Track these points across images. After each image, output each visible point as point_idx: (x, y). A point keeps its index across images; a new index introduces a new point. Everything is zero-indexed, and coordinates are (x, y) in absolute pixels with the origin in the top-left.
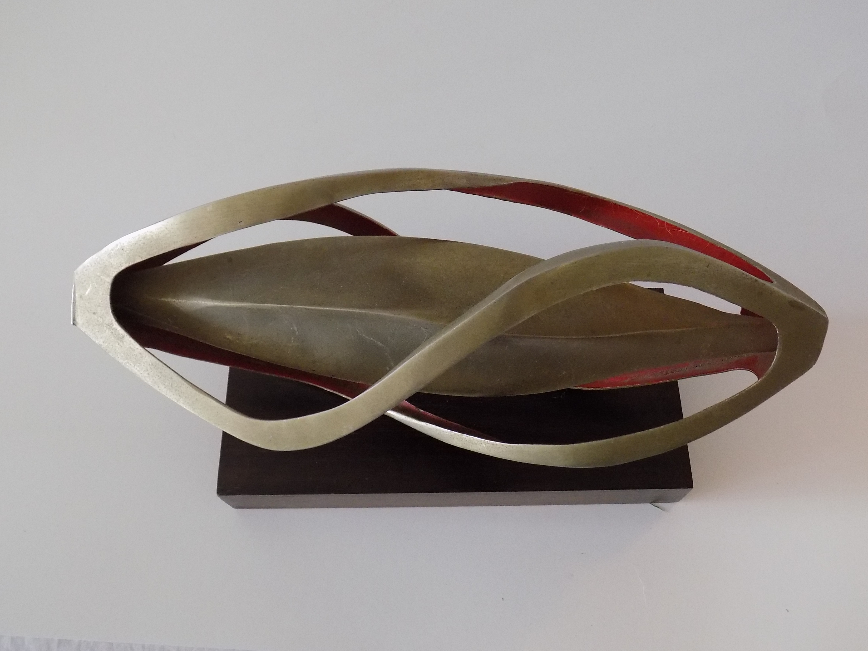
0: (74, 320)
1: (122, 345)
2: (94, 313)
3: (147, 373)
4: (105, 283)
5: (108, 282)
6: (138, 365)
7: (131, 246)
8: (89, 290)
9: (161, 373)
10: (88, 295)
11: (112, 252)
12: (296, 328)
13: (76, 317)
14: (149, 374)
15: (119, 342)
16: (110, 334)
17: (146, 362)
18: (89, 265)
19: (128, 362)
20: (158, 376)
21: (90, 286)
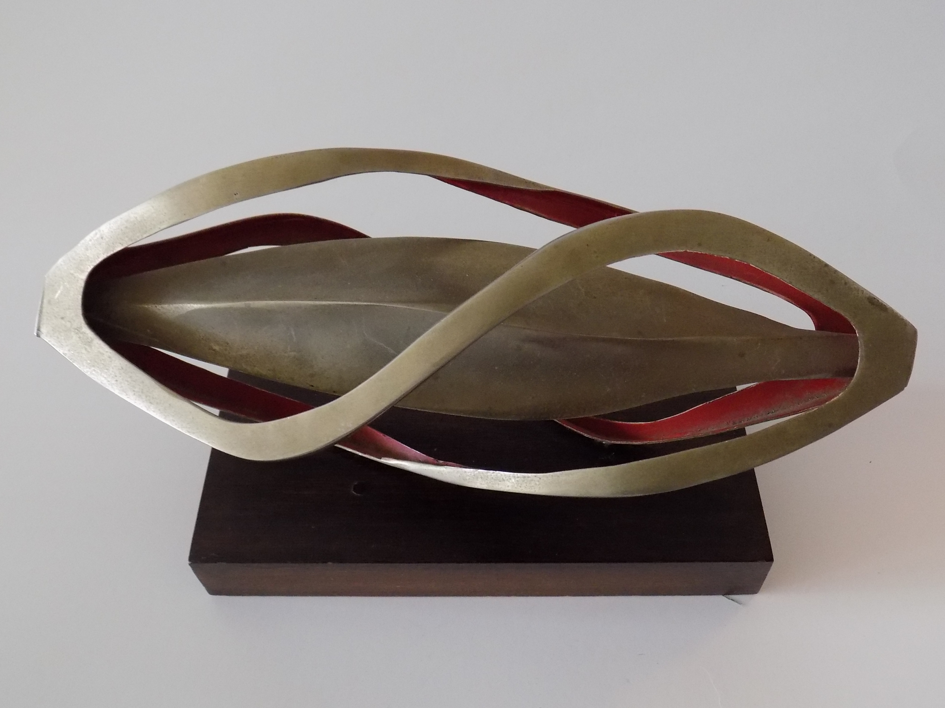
0: (39, 330)
1: (90, 350)
2: (62, 318)
3: (115, 379)
4: (78, 280)
5: (82, 279)
6: (106, 371)
7: (112, 232)
8: (59, 292)
9: (131, 377)
10: (58, 298)
11: (90, 243)
12: (293, 333)
13: (41, 326)
14: (117, 381)
15: (87, 347)
16: (78, 339)
17: (115, 366)
18: (63, 263)
19: (94, 370)
20: (128, 381)
21: (62, 287)
